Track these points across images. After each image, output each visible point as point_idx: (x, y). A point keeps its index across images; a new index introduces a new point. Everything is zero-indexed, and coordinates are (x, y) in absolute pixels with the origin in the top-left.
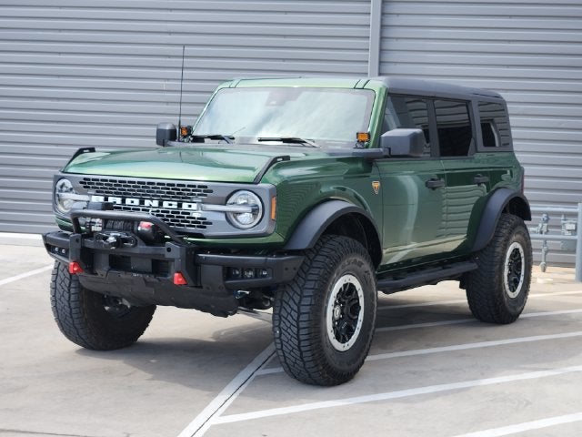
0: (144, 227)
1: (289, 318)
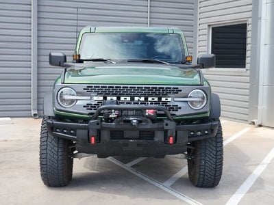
0: (149, 112)
1: (211, 154)
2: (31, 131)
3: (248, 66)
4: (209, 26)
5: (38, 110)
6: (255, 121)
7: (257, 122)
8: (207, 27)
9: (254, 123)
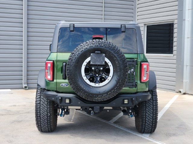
2: (28, 98)
3: (175, 52)
4: (145, 25)
5: (27, 84)
6: (181, 90)
7: (183, 91)
8: (143, 25)
9: (180, 92)
